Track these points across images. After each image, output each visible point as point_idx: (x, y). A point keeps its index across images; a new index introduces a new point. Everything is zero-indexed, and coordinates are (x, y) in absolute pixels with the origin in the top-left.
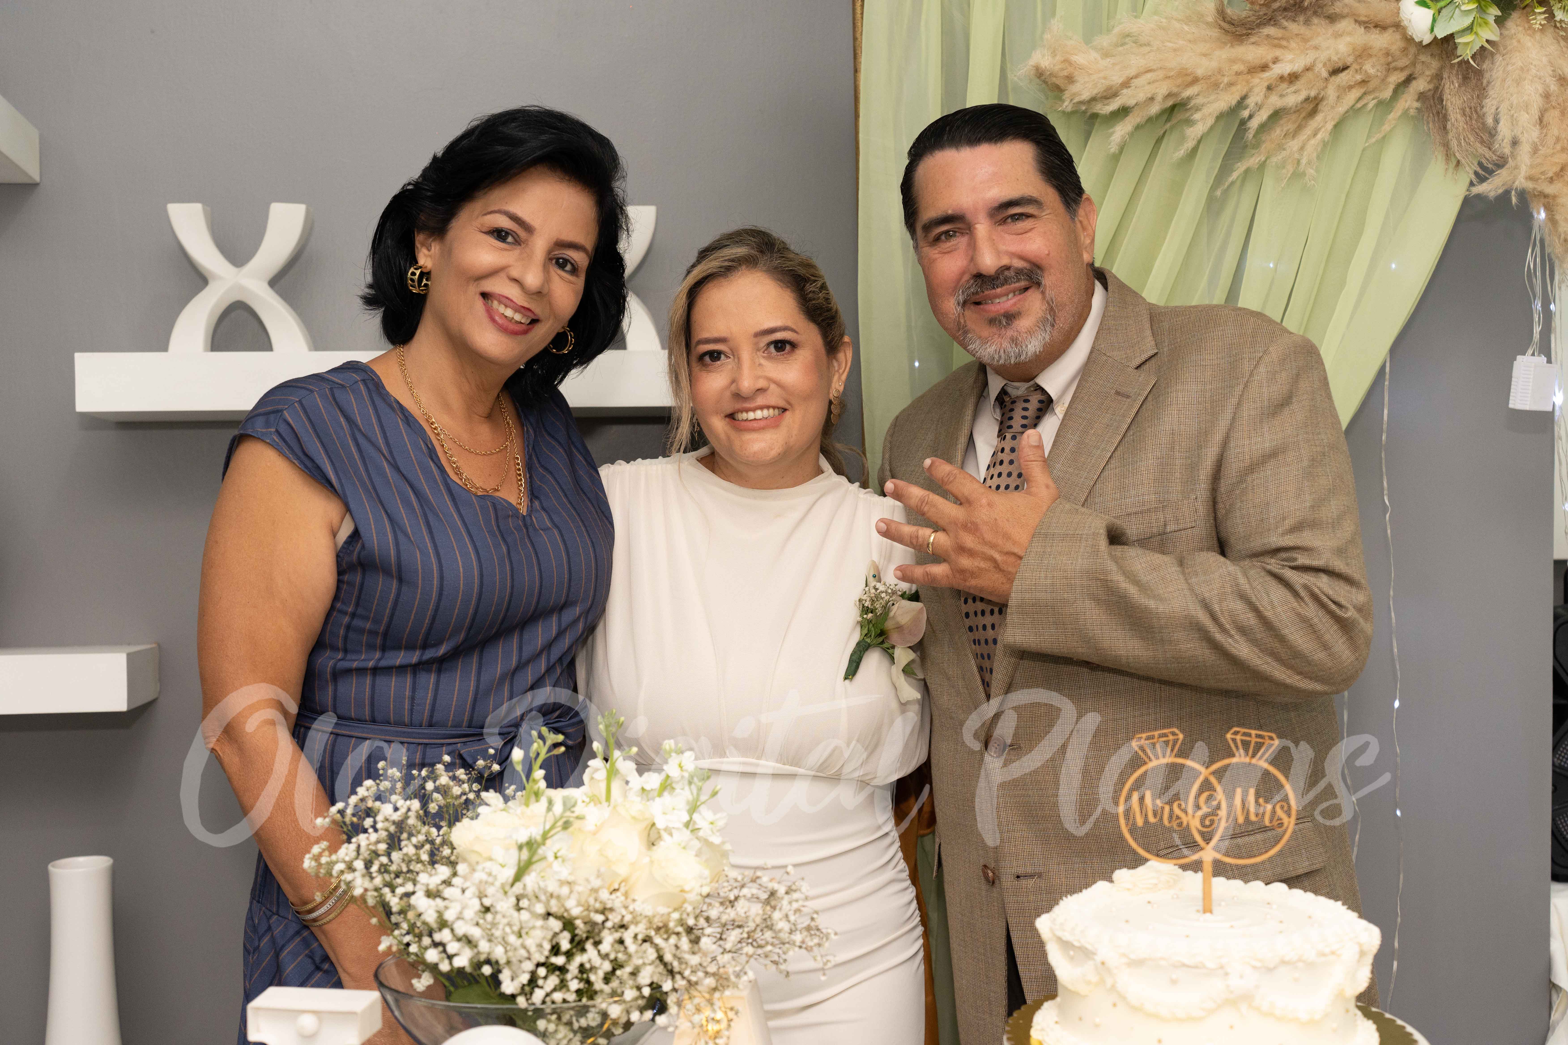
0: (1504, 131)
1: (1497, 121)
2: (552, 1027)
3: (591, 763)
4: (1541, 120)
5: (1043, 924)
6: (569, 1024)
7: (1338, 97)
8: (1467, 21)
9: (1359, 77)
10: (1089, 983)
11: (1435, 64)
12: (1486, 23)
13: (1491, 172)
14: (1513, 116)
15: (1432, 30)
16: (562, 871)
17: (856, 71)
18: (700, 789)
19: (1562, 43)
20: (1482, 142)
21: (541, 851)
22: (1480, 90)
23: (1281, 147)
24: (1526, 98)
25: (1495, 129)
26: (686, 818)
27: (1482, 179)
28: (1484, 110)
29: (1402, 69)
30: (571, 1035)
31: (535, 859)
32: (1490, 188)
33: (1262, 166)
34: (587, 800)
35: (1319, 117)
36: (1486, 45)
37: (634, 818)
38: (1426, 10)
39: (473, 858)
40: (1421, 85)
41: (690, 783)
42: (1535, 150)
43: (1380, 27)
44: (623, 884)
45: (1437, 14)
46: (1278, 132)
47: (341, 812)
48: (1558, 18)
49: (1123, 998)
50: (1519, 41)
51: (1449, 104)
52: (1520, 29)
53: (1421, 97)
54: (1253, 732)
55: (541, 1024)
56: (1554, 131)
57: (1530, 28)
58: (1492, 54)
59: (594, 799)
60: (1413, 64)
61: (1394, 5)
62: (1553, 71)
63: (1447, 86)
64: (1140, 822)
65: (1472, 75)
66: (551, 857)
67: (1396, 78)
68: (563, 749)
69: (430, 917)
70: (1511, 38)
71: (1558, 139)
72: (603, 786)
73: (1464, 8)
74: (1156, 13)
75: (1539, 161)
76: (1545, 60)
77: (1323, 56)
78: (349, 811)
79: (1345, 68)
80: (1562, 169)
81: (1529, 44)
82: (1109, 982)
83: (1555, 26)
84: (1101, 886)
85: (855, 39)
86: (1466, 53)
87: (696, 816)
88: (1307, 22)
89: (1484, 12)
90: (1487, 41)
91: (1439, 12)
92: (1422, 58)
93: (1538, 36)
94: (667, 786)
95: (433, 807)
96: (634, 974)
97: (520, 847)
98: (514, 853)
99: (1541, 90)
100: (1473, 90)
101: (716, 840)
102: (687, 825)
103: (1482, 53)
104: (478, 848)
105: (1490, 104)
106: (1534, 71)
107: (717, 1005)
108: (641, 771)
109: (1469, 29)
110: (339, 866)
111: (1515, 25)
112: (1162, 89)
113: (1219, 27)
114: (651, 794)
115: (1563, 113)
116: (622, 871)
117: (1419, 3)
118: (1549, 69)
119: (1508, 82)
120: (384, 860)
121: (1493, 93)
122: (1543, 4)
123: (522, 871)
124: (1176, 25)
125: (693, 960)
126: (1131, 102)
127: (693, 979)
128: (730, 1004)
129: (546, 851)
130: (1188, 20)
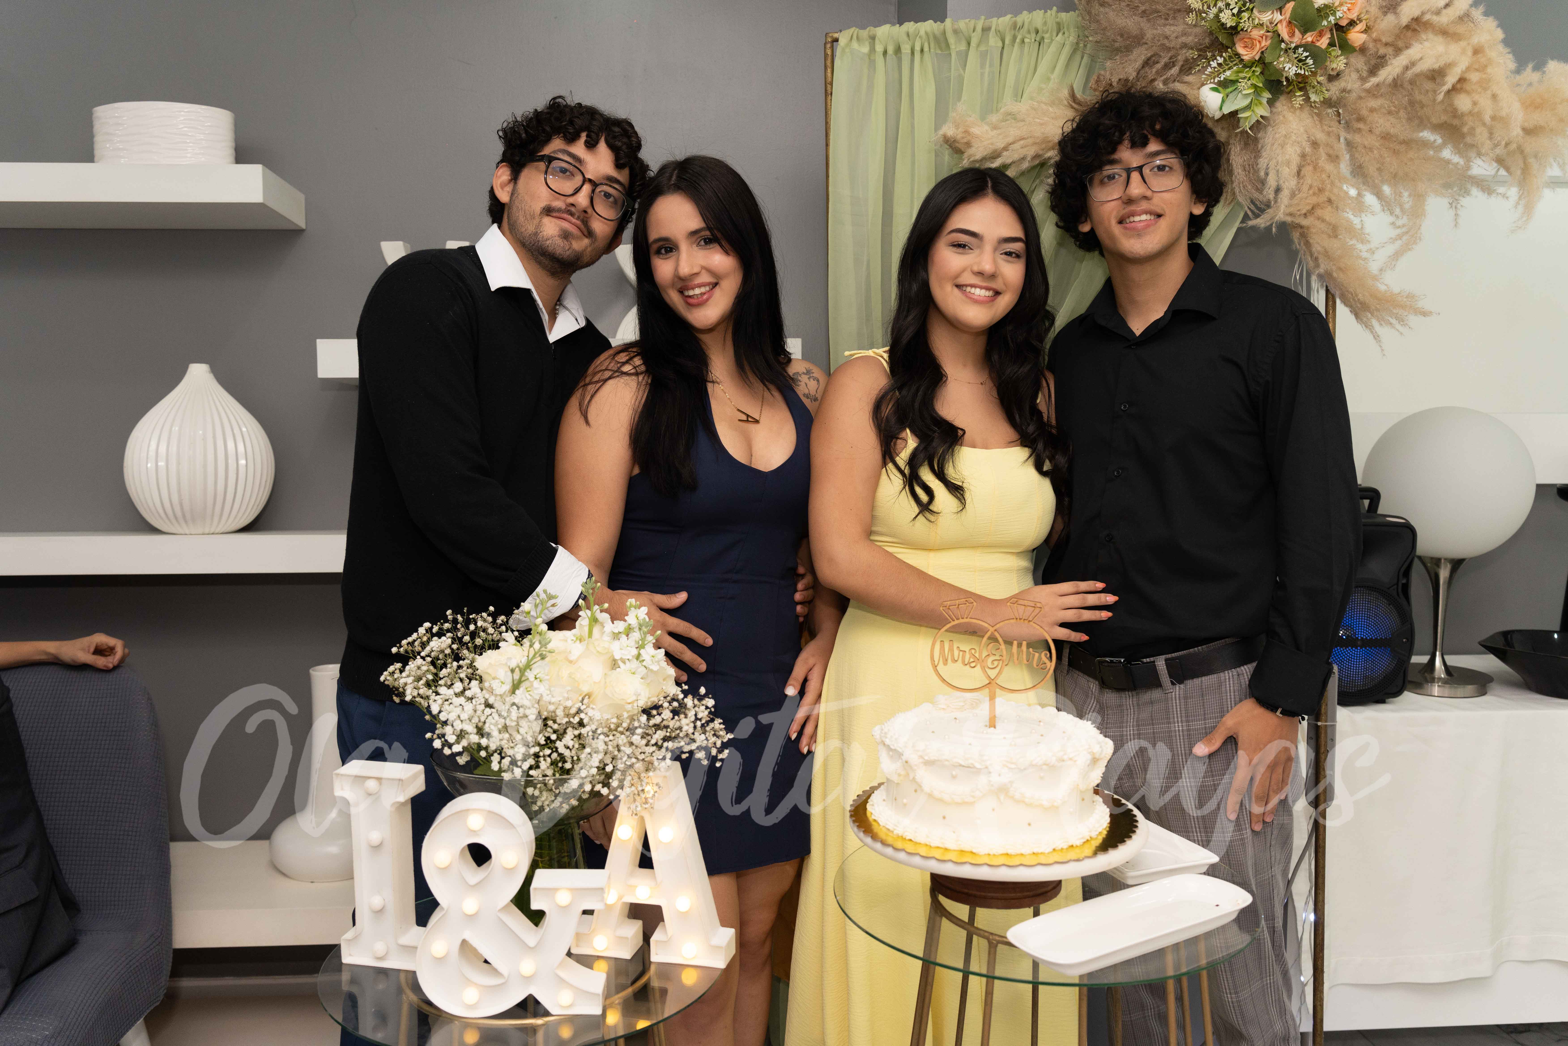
0: (1272, 182)
1: (1267, 174)
2: (537, 793)
3: (580, 613)
4: (1299, 173)
8: (1246, 102)
10: (899, 776)
12: (1261, 103)
13: (1262, 211)
14: (1278, 171)
15: (1221, 109)
16: (541, 688)
17: (827, 145)
19: (1316, 118)
20: (1257, 189)
21: (528, 673)
22: (1256, 152)
24: (1287, 157)
25: (1265, 180)
26: (636, 652)
27: (1257, 216)
28: (1258, 166)
30: (553, 798)
31: (523, 679)
32: (1261, 222)
34: (575, 639)
36: (1261, 120)
37: (598, 652)
38: (1218, 94)
41: (640, 629)
42: (1293, 195)
44: (587, 697)
45: (1225, 97)
48: (1312, 100)
49: (921, 788)
50: (1284, 117)
51: (1234, 162)
52: (1285, 107)
56: (1309, 181)
57: (1292, 106)
58: (1265, 126)
59: (580, 640)
61: (1195, 92)
62: (1308, 137)
63: (1233, 149)
65: (1250, 142)
66: (532, 678)
70: (1279, 114)
71: (1311, 187)
72: (588, 628)
73: (1244, 92)
74: (1031, 98)
75: (1296, 202)
76: (1302, 129)
78: (417, 643)
80: (1313, 208)
81: (1291, 118)
83: (1311, 106)
86: (1246, 126)
87: (644, 651)
89: (1259, 95)
90: (1261, 117)
91: (1227, 96)
93: (1298, 112)
94: (627, 630)
96: (588, 758)
97: (512, 671)
98: (509, 673)
99: (1299, 152)
100: (1251, 152)
102: (638, 657)
103: (1257, 126)
104: (489, 671)
105: (1262, 162)
106: (1294, 138)
107: (645, 780)
108: (613, 620)
109: (1248, 108)
110: (402, 681)
111: (1282, 105)
112: (1031, 152)
113: (1072, 107)
114: (616, 636)
115: (1315, 168)
116: (585, 689)
117: (1213, 89)
118: (1305, 136)
119: (1276, 146)
120: (430, 677)
121: (1264, 154)
122: (1300, 89)
123: (515, 687)
124: (1044, 107)
125: (628, 750)
126: (1009, 161)
127: (628, 763)
128: (655, 782)
129: (530, 675)
130: (1052, 104)
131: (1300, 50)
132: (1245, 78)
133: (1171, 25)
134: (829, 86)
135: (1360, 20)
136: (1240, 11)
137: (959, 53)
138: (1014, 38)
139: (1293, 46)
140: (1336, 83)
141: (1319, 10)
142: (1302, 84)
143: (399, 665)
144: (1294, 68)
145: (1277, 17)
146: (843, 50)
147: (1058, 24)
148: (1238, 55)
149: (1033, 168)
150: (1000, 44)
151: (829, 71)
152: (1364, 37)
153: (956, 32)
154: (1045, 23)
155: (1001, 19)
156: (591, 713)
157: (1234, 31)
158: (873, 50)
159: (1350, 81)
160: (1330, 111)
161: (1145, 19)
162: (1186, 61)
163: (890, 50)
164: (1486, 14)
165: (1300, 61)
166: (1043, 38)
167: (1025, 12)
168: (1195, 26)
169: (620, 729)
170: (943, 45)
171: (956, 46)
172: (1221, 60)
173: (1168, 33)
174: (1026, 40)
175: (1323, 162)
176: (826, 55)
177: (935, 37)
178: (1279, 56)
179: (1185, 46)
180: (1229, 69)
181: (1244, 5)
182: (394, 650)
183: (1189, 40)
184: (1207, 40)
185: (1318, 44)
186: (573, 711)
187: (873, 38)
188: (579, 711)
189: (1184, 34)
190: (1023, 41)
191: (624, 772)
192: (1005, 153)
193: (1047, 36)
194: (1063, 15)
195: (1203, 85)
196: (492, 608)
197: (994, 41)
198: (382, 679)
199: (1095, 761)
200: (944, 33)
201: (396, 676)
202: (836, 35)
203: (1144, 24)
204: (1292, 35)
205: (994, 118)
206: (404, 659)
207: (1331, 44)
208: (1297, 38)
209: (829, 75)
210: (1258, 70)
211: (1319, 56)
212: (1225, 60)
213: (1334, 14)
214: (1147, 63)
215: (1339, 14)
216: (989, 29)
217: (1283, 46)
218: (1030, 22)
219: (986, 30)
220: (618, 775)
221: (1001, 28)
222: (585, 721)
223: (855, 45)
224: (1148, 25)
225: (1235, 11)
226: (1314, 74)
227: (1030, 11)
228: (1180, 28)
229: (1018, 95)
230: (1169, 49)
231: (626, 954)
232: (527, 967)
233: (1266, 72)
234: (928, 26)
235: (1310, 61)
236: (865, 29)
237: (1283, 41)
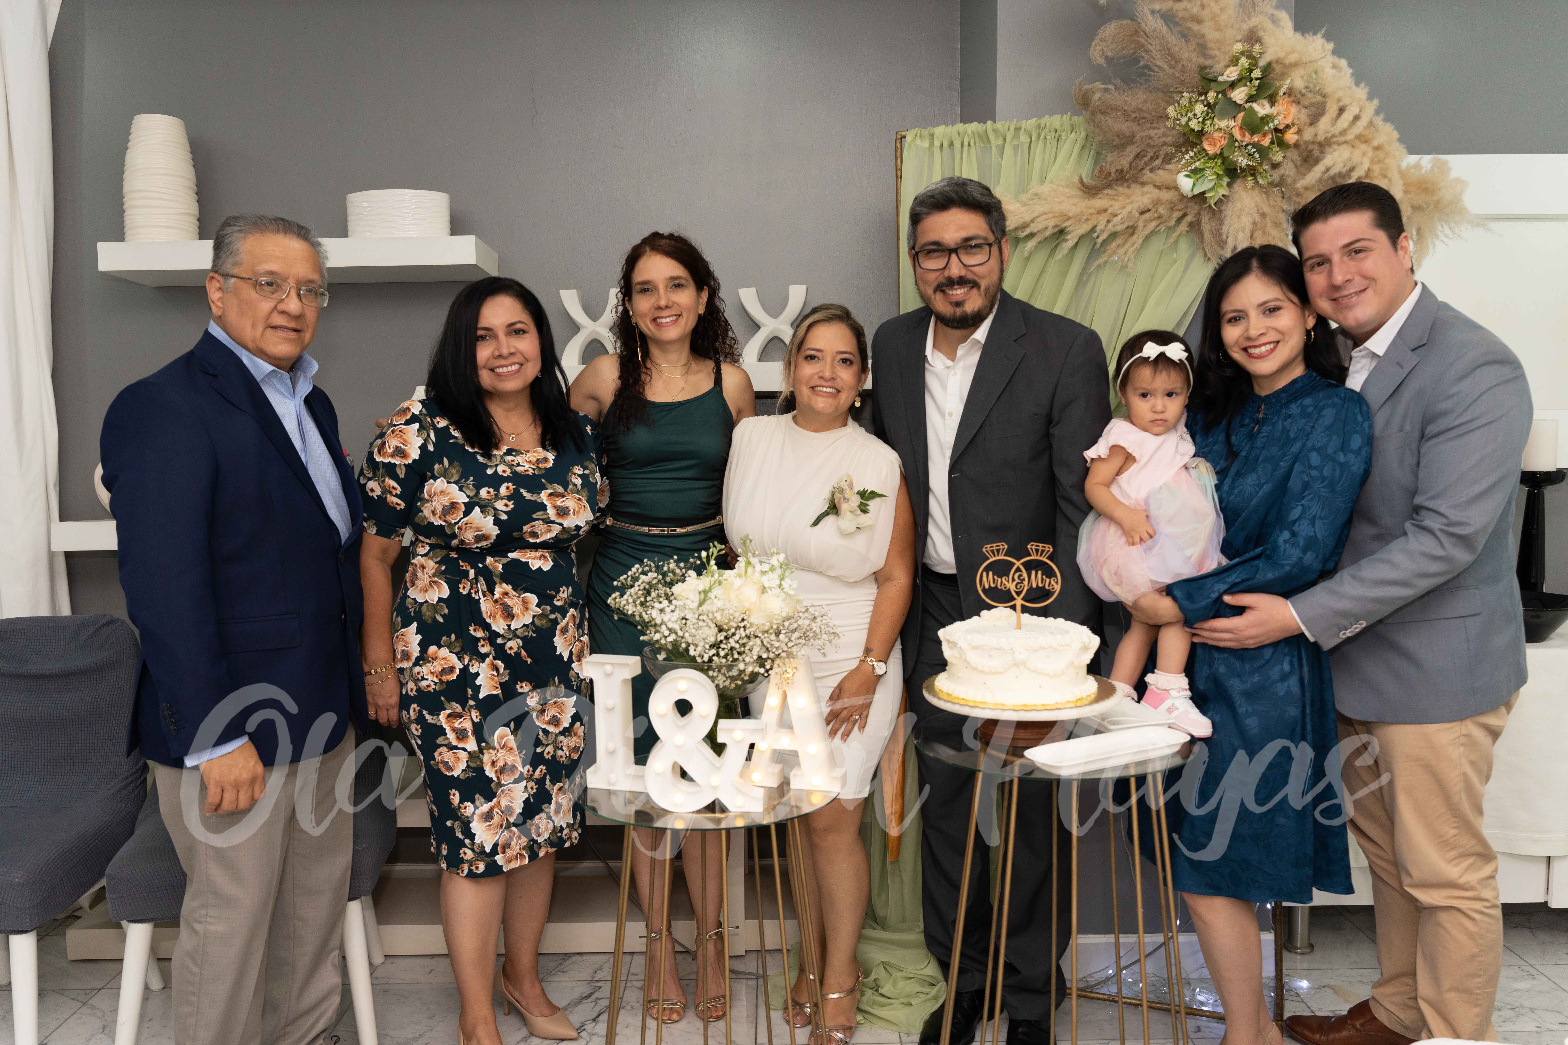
0: (1230, 244)
1: (1228, 238)
2: (715, 674)
3: (738, 560)
4: (1252, 236)
5: (942, 633)
6: (724, 674)
7: (1144, 226)
8: (1211, 185)
9: (1156, 215)
10: (955, 657)
11: (1197, 207)
12: (1222, 186)
14: (1236, 235)
15: (1193, 190)
16: (719, 604)
17: (898, 216)
18: (785, 570)
19: (1264, 195)
21: (709, 595)
22: (1220, 221)
23: (1114, 253)
24: (1242, 225)
25: (1227, 242)
26: (778, 582)
28: (1222, 232)
29: (1180, 210)
31: (707, 598)
33: (1106, 262)
34: (736, 577)
35: (1135, 237)
36: (1222, 197)
38: (1190, 179)
39: (680, 598)
40: (1189, 218)
41: (781, 568)
43: (1168, 188)
44: (748, 611)
45: (1195, 182)
46: (1114, 245)
47: (626, 579)
48: (1260, 183)
49: (969, 663)
50: (1239, 195)
51: (1204, 229)
52: (1240, 188)
53: (1191, 225)
54: (1041, 545)
55: (711, 673)
57: (1245, 188)
58: (1227, 202)
59: (740, 576)
60: (1186, 207)
61: (1175, 177)
62: (1258, 210)
63: (1202, 219)
64: (987, 587)
65: (1215, 214)
66: (713, 597)
67: (1177, 215)
68: (724, 552)
69: (658, 621)
70: (1236, 193)
72: (743, 569)
73: (1210, 178)
74: (1052, 182)
76: (1253, 204)
77: (1135, 206)
78: (629, 579)
79: (1149, 210)
81: (1245, 197)
82: (964, 657)
83: (1260, 187)
84: (975, 618)
85: (897, 199)
86: (1212, 202)
87: (783, 582)
88: (1128, 187)
89: (1221, 180)
90: (1223, 195)
91: (1197, 181)
92: (1190, 204)
93: (1250, 191)
94: (772, 569)
95: (668, 579)
96: (751, 650)
97: (700, 593)
98: (698, 595)
100: (1216, 221)
101: (792, 593)
102: (779, 586)
103: (1221, 201)
104: (683, 594)
105: (1225, 228)
106: (1247, 211)
107: (788, 665)
108: (761, 562)
109: (1212, 189)
110: (624, 602)
111: (1238, 186)
112: (1051, 223)
113: (1081, 190)
114: (763, 573)
115: (1264, 232)
116: (747, 605)
117: (1187, 176)
118: (1255, 209)
119: (1234, 217)
120: (642, 599)
121: (1227, 222)
122: (1252, 175)
123: (701, 604)
124: (1061, 189)
125: (777, 644)
126: (1035, 230)
127: (777, 653)
128: (794, 666)
129: (711, 595)
130: (1068, 186)
131: (1250, 147)
132: (1209, 167)
133: (1155, 128)
134: (899, 172)
135: (1293, 124)
136: (1204, 120)
137: (997, 146)
138: (1039, 135)
139: (1244, 144)
140: (1277, 170)
141: (1262, 118)
142: (1252, 171)
143: (617, 594)
144: (1245, 161)
145: (1232, 123)
146: (910, 145)
147: (1072, 125)
148: (1204, 150)
149: (1054, 234)
150: (1029, 140)
151: (899, 160)
152: (1296, 137)
153: (995, 131)
154: (1062, 125)
155: (1029, 121)
156: (752, 620)
157: (1201, 133)
158: (932, 144)
159: (1288, 170)
160: (1275, 189)
161: (1135, 124)
162: (1167, 154)
163: (946, 145)
164: (1385, 120)
165: (1250, 155)
166: (1060, 135)
167: (1047, 116)
168: (1174, 128)
169: (771, 631)
170: (985, 140)
171: (995, 141)
172: (1192, 154)
173: (1152, 135)
174: (1048, 137)
175: (1269, 228)
176: (896, 148)
177: (979, 135)
178: (1234, 152)
179: (1165, 144)
180: (1199, 160)
181: (1207, 115)
182: (615, 583)
183: (1168, 140)
184: (1181, 140)
185: (1262, 143)
186: (740, 619)
187: (932, 136)
188: (743, 620)
189: (1165, 135)
190: (1046, 138)
191: (773, 661)
192: (1032, 225)
193: (1063, 134)
194: (1076, 119)
195: (1179, 172)
196: (675, 557)
197: (1024, 138)
198: (609, 602)
199: (1085, 648)
200: (986, 131)
201: (617, 600)
202: (904, 133)
203: (1136, 128)
204: (1244, 136)
205: (1024, 197)
206: (622, 590)
207: (1272, 143)
208: (1247, 138)
209: (899, 163)
210: (1219, 161)
211: (1263, 152)
212: (1195, 154)
213: (1273, 122)
214: (1137, 156)
215: (1276, 122)
216: (1020, 129)
217: (1237, 144)
218: (1051, 124)
219: (1018, 129)
220: (769, 661)
221: (1029, 128)
222: (748, 625)
223: (918, 141)
224: (1138, 128)
225: (1201, 119)
226: (1261, 164)
227: (1051, 115)
228: (1162, 130)
229: (1042, 180)
230: (1153, 147)
231: (774, 784)
232: (715, 780)
233: (1226, 164)
234: (974, 126)
235: (1257, 155)
236: (925, 128)
237: (1236, 140)
